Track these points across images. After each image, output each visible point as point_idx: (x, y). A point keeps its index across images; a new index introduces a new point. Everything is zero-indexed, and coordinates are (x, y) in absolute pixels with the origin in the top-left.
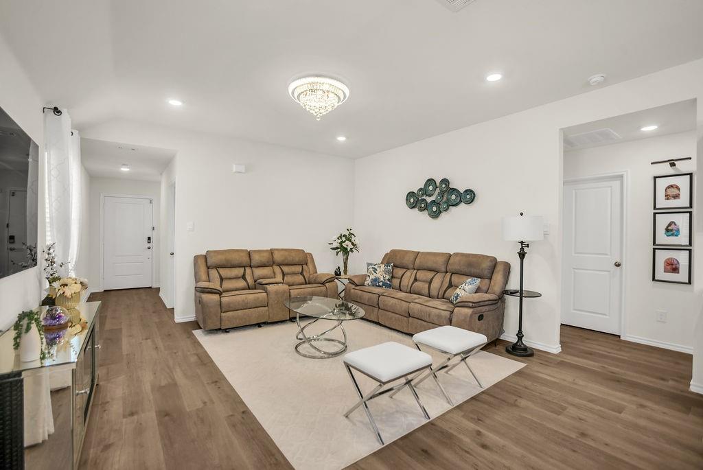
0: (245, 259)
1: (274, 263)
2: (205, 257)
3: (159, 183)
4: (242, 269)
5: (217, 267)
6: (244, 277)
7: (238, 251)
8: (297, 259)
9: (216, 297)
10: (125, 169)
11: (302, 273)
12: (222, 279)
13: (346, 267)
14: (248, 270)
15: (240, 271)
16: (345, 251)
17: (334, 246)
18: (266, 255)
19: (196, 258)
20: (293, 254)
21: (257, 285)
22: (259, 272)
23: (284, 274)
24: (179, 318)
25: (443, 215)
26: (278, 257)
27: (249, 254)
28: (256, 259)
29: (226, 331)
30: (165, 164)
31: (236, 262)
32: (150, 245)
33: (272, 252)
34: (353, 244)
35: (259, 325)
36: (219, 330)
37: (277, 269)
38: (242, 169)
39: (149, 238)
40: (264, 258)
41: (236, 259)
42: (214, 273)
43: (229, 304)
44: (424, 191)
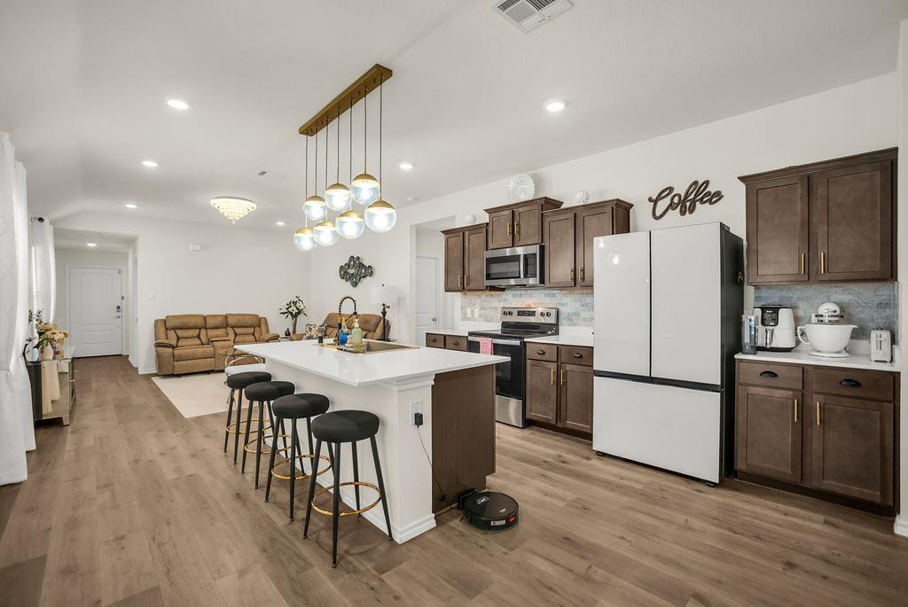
0: (200, 322)
1: (227, 326)
2: (165, 321)
3: (127, 254)
4: (198, 331)
5: (175, 329)
6: (199, 337)
7: (194, 316)
8: (250, 322)
9: (171, 350)
10: (91, 245)
11: (253, 334)
12: (178, 338)
13: (294, 329)
14: (203, 331)
15: (195, 332)
16: (295, 316)
17: (282, 311)
18: (220, 319)
19: (156, 322)
20: (246, 318)
21: (210, 342)
22: (212, 333)
23: (236, 335)
24: (141, 372)
25: (359, 284)
26: (231, 321)
27: (205, 318)
28: (210, 322)
29: (179, 376)
30: (131, 242)
31: (191, 325)
32: (119, 314)
33: (226, 317)
34: (298, 309)
35: (208, 372)
36: (172, 375)
37: (230, 331)
38: (198, 247)
39: (118, 307)
40: (218, 321)
41: (192, 322)
42: (171, 333)
43: (180, 356)
44: (348, 265)
